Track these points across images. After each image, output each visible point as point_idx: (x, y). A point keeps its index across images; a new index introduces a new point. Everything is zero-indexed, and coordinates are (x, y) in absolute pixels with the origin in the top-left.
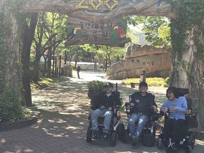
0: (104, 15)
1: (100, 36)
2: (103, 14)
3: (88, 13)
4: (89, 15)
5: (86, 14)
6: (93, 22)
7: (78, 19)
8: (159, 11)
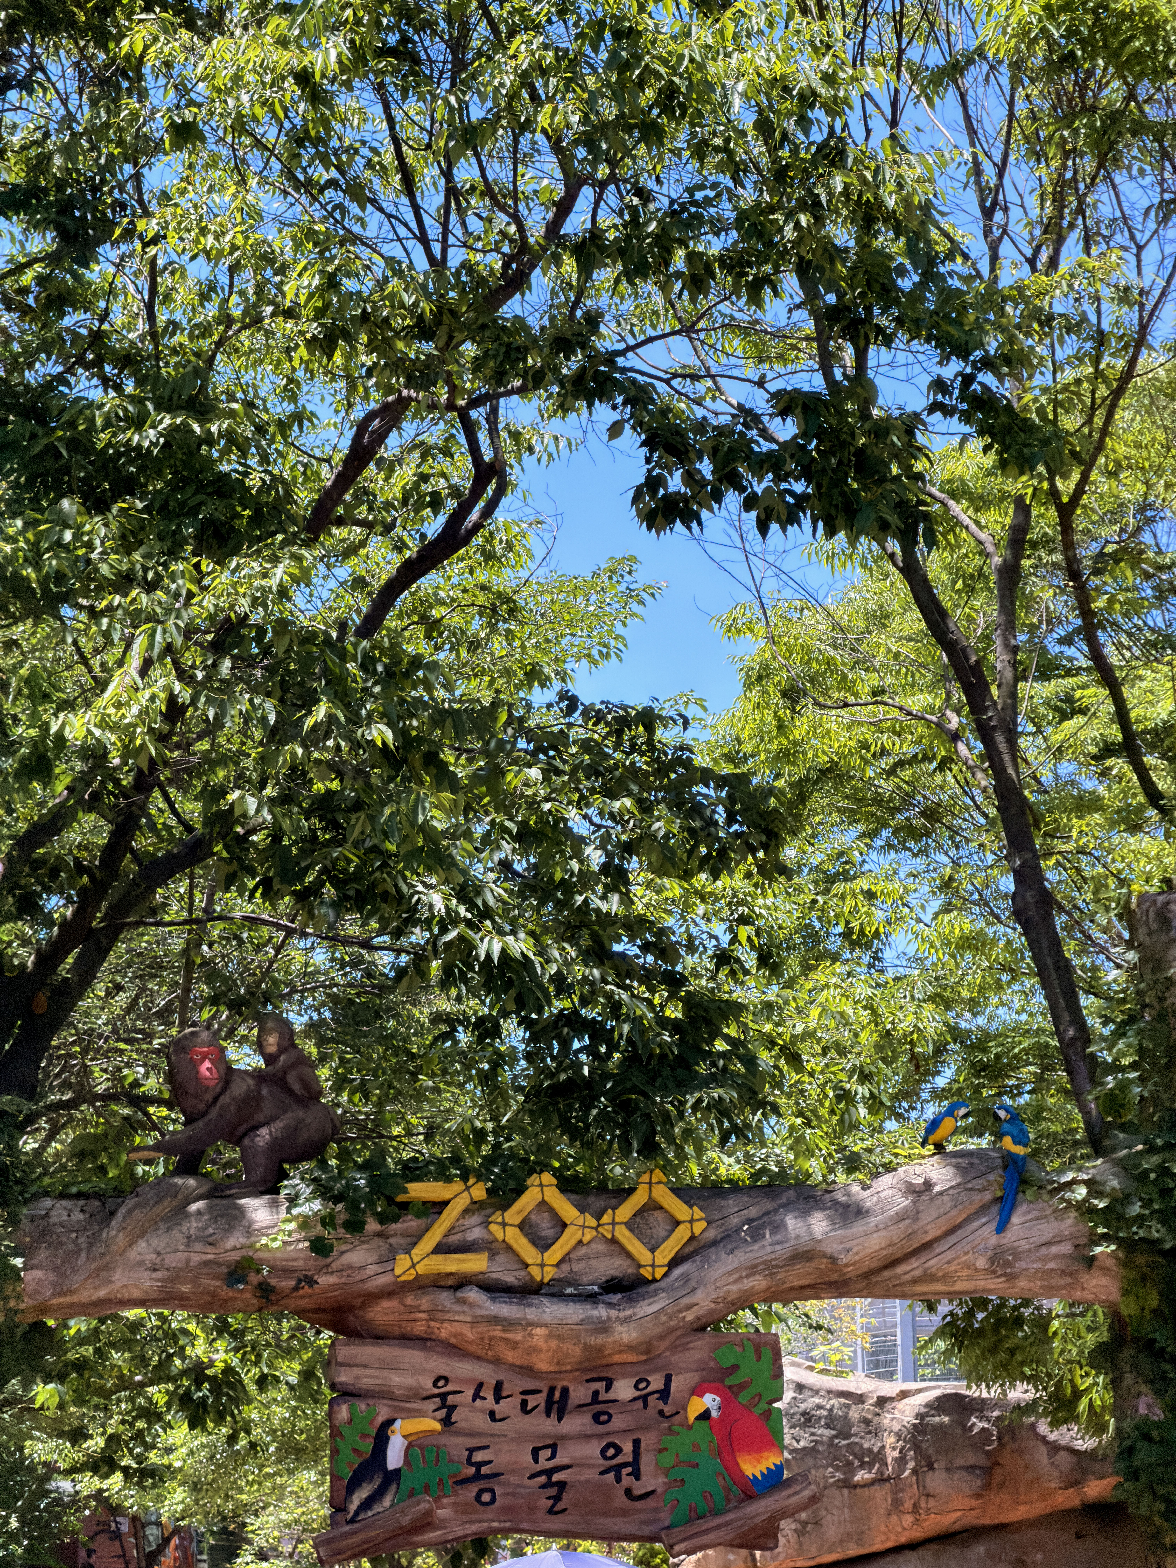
0: (613, 1313)
1: (592, 1475)
2: (601, 1312)
3: (489, 1303)
4: (495, 1320)
5: (479, 1312)
6: (528, 1371)
7: (411, 1356)
8: (1007, 1264)
